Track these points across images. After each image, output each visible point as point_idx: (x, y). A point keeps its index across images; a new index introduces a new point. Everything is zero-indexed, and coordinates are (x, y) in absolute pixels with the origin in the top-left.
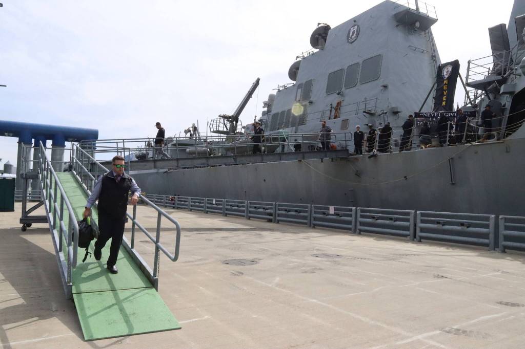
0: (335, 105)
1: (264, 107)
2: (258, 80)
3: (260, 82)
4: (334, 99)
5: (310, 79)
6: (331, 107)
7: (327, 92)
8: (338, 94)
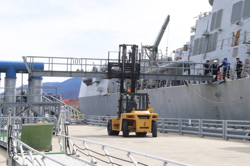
0: (235, 34)
1: (191, 32)
2: (169, 17)
3: (170, 18)
4: (235, 28)
5: (220, 9)
6: (233, 35)
7: (231, 22)
8: (238, 24)
